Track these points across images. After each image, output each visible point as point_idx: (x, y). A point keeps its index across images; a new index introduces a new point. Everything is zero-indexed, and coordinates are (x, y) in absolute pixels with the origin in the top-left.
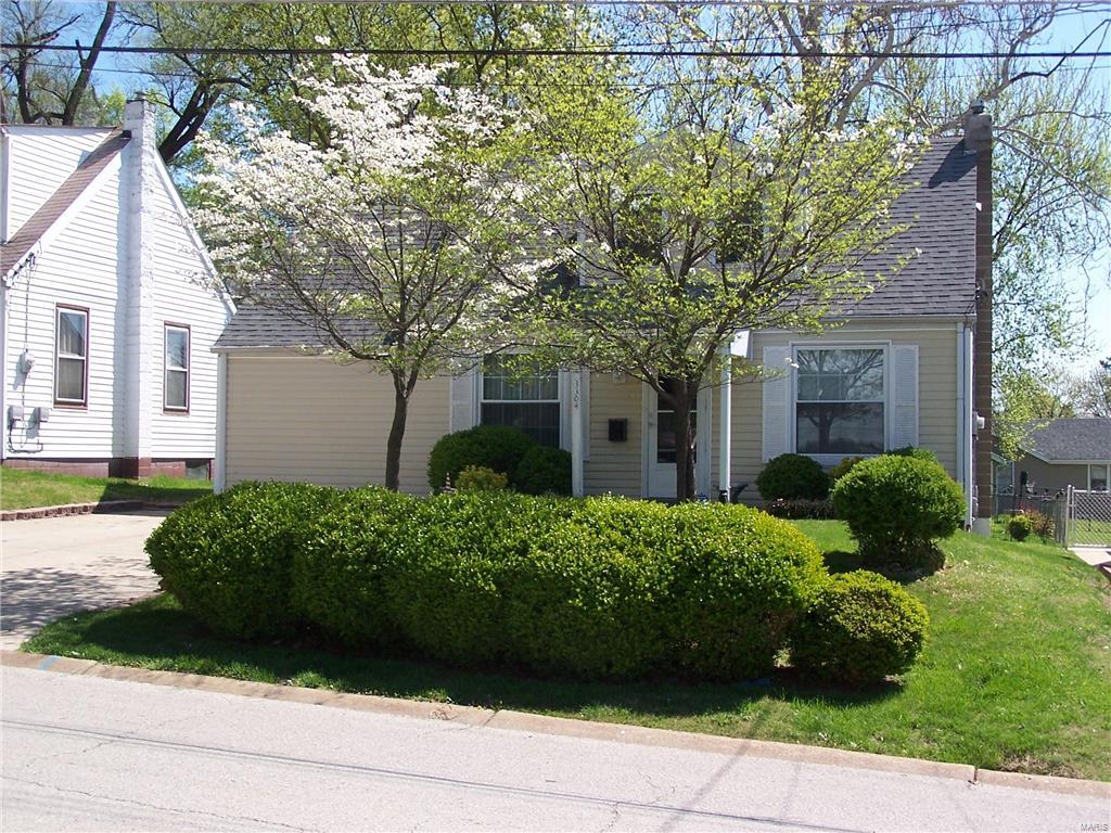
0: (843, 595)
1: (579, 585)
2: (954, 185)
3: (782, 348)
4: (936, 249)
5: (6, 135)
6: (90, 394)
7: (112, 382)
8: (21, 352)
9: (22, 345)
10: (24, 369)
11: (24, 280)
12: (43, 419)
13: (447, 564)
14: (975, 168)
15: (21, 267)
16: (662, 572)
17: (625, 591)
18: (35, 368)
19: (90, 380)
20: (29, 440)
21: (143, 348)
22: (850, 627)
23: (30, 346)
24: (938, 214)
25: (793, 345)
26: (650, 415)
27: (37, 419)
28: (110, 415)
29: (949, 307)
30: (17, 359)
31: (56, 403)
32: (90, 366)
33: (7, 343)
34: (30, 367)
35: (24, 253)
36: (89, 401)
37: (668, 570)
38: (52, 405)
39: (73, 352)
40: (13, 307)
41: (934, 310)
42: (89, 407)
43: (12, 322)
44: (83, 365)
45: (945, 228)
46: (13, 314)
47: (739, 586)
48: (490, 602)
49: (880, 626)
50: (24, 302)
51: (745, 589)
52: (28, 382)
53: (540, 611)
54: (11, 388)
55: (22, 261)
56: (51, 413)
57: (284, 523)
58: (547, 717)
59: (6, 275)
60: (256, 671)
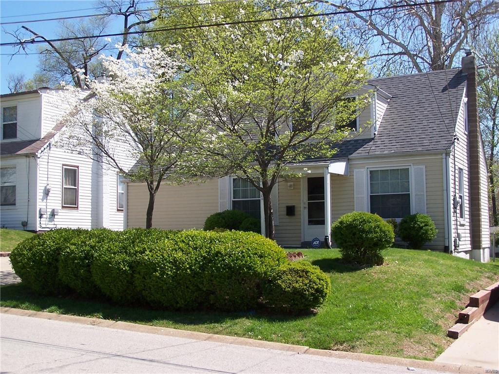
0: (284, 272)
1: (159, 266)
2: (454, 90)
3: (362, 170)
4: (439, 120)
5: (41, 94)
6: (79, 203)
7: (90, 198)
8: (46, 185)
9: (46, 182)
10: (47, 192)
11: (47, 154)
12: (55, 214)
13: (110, 258)
14: (466, 82)
15: (45, 149)
16: (196, 261)
17: (178, 268)
18: (51, 192)
19: (79, 197)
20: (49, 223)
21: (104, 183)
22: (283, 286)
23: (49, 183)
24: (443, 104)
25: (367, 168)
26: (304, 203)
27: (53, 214)
28: (90, 212)
29: (439, 147)
30: (43, 188)
31: (63, 207)
32: (80, 191)
33: (38, 181)
34: (49, 192)
35: (46, 143)
36: (79, 206)
37: (200, 259)
38: (61, 208)
39: (71, 185)
40: (41, 166)
41: (432, 149)
42: (79, 209)
43: (41, 172)
44: (76, 191)
45: (445, 110)
46: (41, 169)
47: (228, 266)
48: (127, 275)
49: (297, 285)
50: (47, 164)
51: (230, 268)
52: (48, 198)
53: (145, 278)
54: (41, 201)
55: (45, 146)
56: (59, 211)
57: (59, 244)
58: (137, 324)
59: (37, 152)
60: (33, 306)
